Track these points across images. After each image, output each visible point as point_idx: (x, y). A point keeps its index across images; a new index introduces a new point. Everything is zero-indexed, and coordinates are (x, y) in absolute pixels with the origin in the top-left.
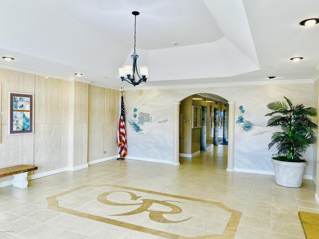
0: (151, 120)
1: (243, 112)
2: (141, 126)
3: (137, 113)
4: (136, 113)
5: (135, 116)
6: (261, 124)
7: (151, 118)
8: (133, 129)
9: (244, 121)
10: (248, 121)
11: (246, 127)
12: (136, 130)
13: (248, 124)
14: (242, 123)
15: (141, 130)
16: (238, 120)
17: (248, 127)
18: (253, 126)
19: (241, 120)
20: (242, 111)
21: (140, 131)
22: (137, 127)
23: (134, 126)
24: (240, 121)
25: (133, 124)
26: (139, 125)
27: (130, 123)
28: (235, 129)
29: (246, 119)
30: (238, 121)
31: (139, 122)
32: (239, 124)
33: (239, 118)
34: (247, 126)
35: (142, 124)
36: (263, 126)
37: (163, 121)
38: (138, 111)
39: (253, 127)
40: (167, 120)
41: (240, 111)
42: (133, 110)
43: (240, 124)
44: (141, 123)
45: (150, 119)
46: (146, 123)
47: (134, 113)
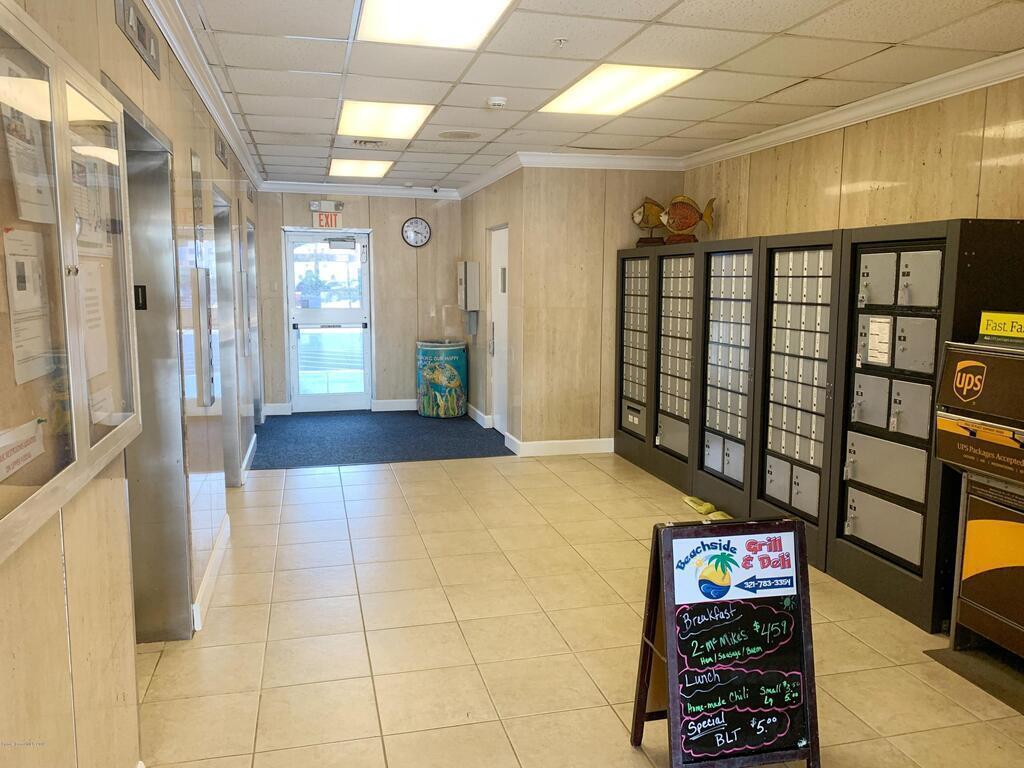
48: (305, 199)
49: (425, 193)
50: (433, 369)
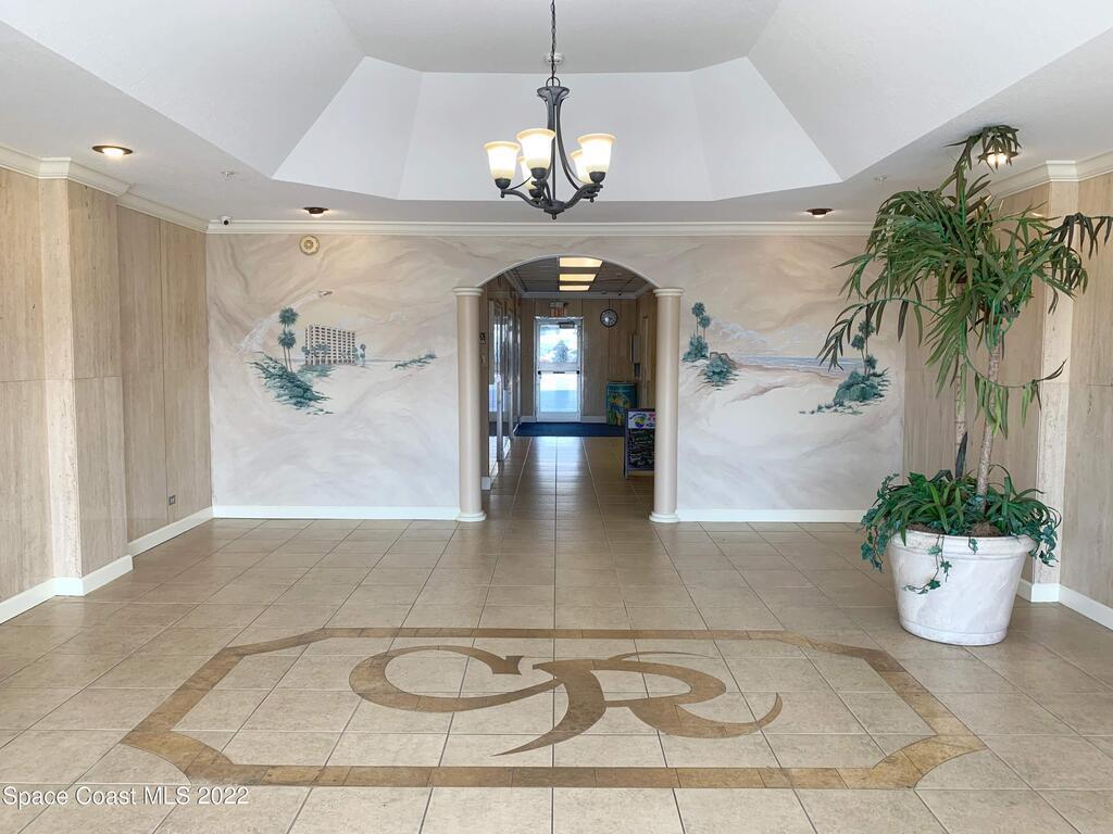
0: (363, 356)
1: (705, 322)
2: (315, 380)
3: (297, 330)
4: (295, 328)
5: (288, 341)
6: (760, 362)
7: (363, 347)
8: (279, 396)
9: (708, 355)
10: (720, 352)
11: (714, 372)
12: (293, 401)
13: (720, 363)
14: (702, 362)
15: (317, 399)
16: (688, 350)
17: (721, 372)
18: (736, 369)
19: (698, 350)
20: (702, 319)
21: (312, 403)
22: (298, 387)
23: (285, 382)
24: (696, 355)
25: (280, 376)
26: (309, 378)
27: (265, 370)
28: (680, 381)
29: (714, 346)
30: (689, 353)
31: (308, 367)
32: (691, 364)
33: (691, 344)
34: (717, 370)
35: (323, 373)
36: (766, 369)
37: (414, 361)
38: (298, 319)
39: (735, 372)
40: (432, 357)
41: (695, 320)
42: (276, 316)
43: (696, 363)
44: (319, 368)
45: (360, 352)
46: (338, 372)
47: (280, 329)
48: (547, 301)
49: (615, 296)
50: (615, 397)
